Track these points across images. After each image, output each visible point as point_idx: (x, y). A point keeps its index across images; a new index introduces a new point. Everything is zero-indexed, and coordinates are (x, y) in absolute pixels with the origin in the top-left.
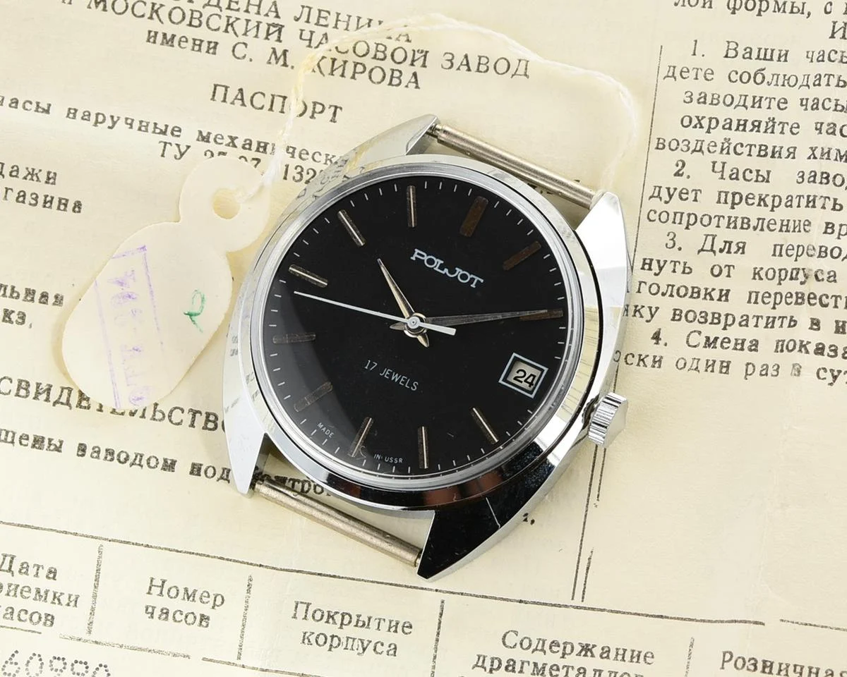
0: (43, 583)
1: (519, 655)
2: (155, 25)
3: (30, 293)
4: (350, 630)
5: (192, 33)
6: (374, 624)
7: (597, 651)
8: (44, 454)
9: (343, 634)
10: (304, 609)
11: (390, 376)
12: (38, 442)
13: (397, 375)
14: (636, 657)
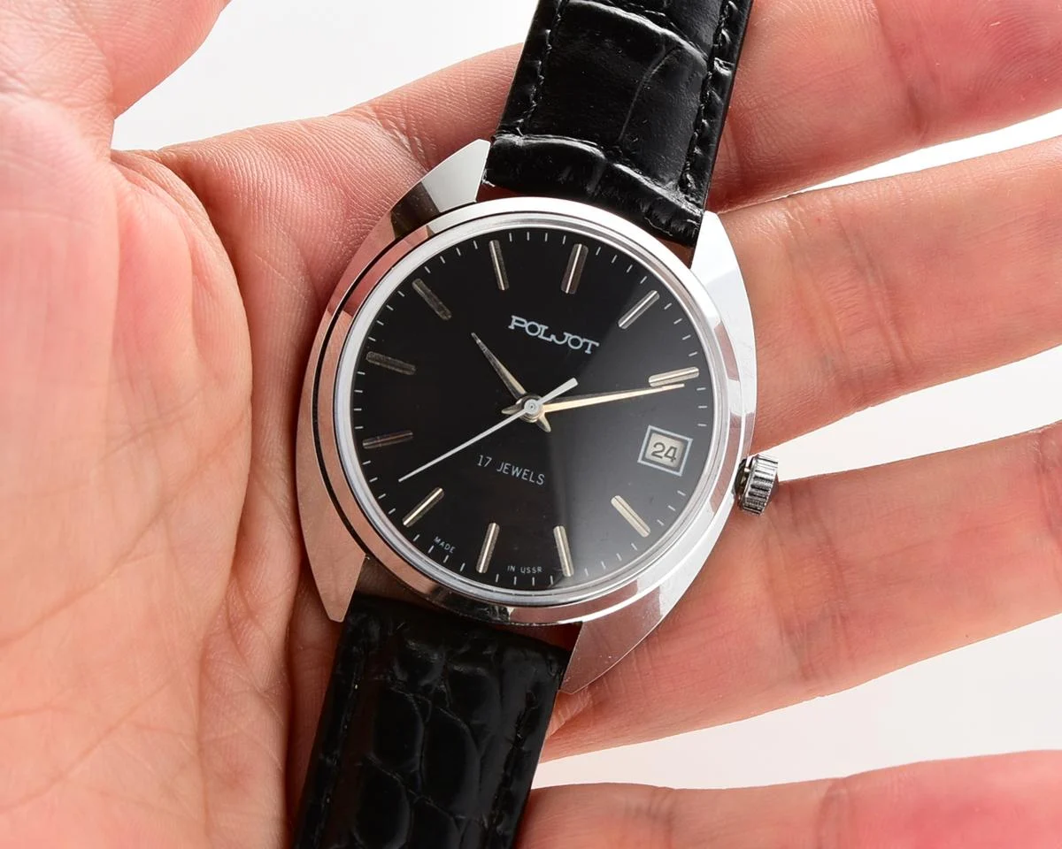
11: (510, 470)
13: (517, 469)
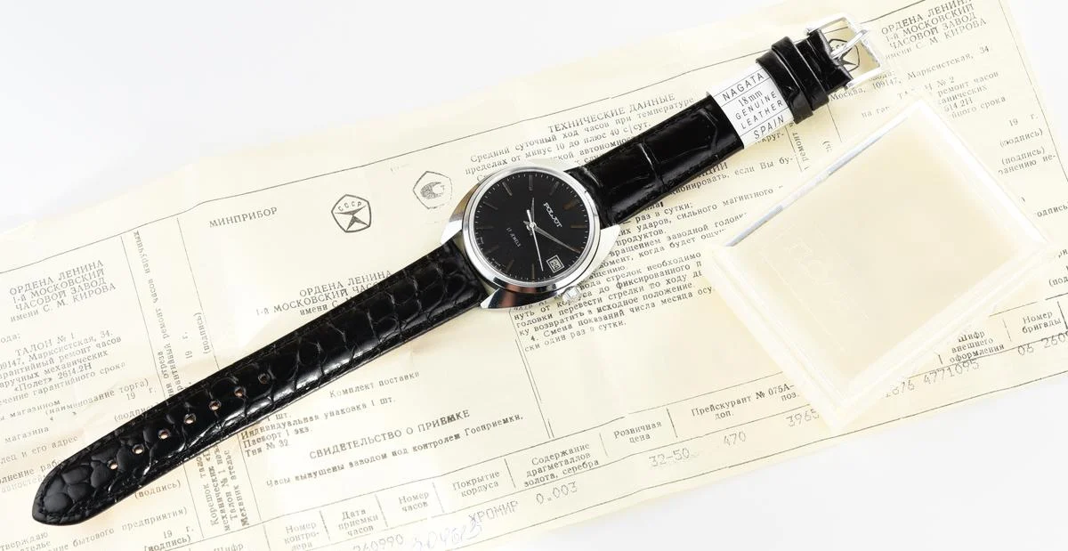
0: (363, 517)
1: (541, 466)
2: (301, 308)
3: (305, 419)
4: (478, 484)
5: (316, 305)
6: (485, 479)
7: (568, 452)
8: (339, 472)
9: (476, 487)
10: (456, 485)
12: (334, 469)
14: (583, 448)
